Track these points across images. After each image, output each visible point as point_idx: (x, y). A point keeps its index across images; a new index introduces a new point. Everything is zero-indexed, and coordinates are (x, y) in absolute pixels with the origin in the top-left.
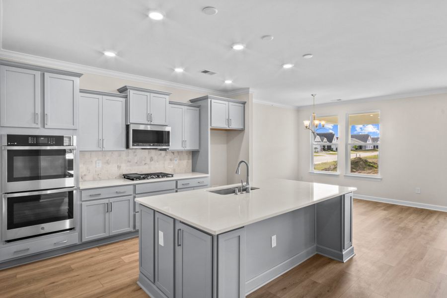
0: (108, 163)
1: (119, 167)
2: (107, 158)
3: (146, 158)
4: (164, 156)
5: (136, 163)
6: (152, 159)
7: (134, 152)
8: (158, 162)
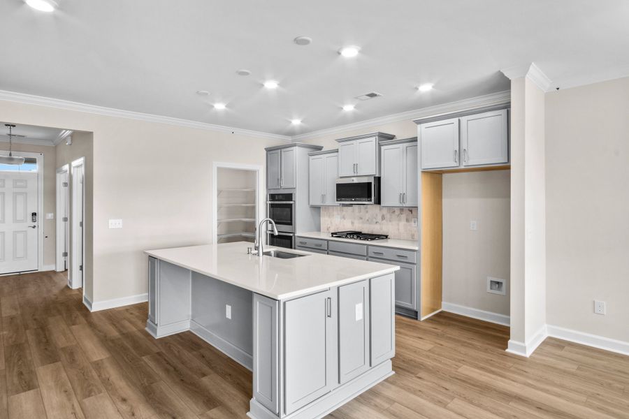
0: (344, 217)
1: (352, 223)
2: (344, 213)
3: (377, 215)
4: (398, 215)
5: (368, 220)
6: (383, 218)
7: (366, 208)
8: (390, 221)
